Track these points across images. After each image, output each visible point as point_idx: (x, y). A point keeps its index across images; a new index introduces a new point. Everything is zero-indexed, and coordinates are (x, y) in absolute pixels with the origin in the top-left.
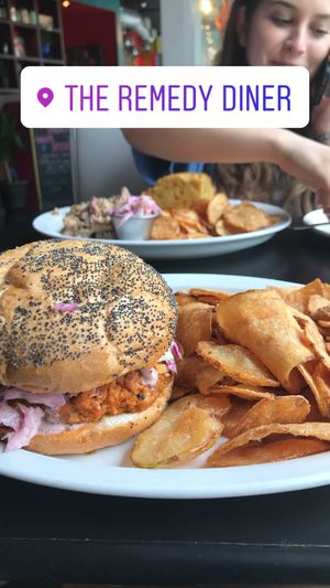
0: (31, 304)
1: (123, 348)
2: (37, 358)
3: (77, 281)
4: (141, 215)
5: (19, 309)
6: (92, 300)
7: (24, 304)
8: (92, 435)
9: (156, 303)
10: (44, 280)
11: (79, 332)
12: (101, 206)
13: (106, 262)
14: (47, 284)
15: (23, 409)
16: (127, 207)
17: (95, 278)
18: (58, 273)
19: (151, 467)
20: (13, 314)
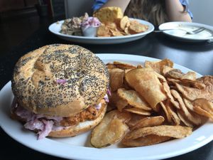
0: (46, 79)
1: (87, 98)
2: (50, 104)
3: (66, 67)
4: (93, 26)
5: (40, 82)
6: (73, 77)
7: (42, 79)
8: (74, 131)
9: (101, 76)
10: (51, 67)
11: (67, 93)
12: (77, 21)
13: (79, 57)
14: (53, 69)
15: (45, 122)
16: (87, 22)
17: (74, 65)
18: (57, 64)
19: (99, 148)
20: (38, 84)
